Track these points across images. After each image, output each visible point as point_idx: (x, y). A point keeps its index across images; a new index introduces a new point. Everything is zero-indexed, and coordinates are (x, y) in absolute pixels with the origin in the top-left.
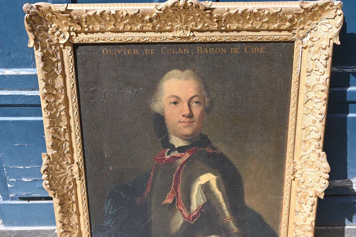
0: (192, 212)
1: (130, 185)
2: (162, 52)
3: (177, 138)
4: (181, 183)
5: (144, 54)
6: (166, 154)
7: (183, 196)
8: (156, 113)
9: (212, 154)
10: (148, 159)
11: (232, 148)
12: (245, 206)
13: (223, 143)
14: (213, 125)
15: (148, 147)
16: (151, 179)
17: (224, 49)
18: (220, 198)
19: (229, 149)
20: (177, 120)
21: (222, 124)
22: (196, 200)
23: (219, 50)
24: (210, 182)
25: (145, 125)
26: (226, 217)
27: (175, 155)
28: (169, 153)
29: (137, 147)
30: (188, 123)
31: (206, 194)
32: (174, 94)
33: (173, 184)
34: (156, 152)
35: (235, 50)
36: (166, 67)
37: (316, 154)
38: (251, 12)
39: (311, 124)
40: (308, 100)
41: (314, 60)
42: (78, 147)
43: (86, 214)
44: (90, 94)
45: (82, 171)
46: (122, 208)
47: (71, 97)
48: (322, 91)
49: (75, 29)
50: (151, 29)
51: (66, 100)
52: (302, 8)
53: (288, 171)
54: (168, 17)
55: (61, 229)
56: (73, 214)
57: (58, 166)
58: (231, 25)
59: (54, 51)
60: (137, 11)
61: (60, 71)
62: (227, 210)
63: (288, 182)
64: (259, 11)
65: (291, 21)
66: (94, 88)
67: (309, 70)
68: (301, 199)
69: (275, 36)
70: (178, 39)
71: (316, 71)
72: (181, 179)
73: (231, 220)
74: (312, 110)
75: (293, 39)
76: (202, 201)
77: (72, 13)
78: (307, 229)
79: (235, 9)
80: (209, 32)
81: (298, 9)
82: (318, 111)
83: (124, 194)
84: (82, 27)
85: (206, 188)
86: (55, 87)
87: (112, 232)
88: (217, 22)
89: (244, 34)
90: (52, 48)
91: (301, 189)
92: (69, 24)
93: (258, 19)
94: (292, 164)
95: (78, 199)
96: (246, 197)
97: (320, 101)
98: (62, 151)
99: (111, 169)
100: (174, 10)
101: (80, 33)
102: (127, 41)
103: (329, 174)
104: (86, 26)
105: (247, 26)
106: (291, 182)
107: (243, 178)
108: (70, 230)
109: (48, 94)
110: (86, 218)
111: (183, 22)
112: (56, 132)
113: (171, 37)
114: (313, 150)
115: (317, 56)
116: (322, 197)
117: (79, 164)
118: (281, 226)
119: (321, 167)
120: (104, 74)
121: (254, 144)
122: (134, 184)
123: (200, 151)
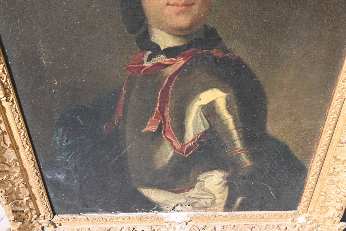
0: (187, 142)
1: (90, 106)
3: (164, 34)
4: (171, 103)
6: (145, 59)
7: (173, 121)
9: (221, 59)
10: (116, 68)
11: (257, 50)
12: (266, 134)
13: (242, 41)
14: (227, 9)
15: (114, 48)
16: (123, 99)
18: (229, 124)
19: (252, 52)
20: (164, 1)
21: (244, 8)
22: (194, 127)
24: (217, 102)
25: (107, 11)
26: (236, 148)
27: (160, 61)
28: (150, 59)
29: (95, 49)
30: (183, 7)
31: (208, 118)
33: (158, 105)
34: (128, 57)
43: (28, 148)
45: (8, 87)
46: (81, 138)
53: (342, 86)
56: (6, 149)
62: (239, 139)
63: (338, 101)
72: (170, 96)
73: (243, 152)
76: (203, 127)
83: (82, 119)
85: (209, 110)
87: (70, 168)
95: (11, 128)
96: (269, 122)
99: (56, 84)
106: (342, 102)
107: (268, 95)
108: (7, 168)
110: (29, 152)
118: (314, 159)
121: (295, 43)
122: (96, 106)
123: (203, 54)
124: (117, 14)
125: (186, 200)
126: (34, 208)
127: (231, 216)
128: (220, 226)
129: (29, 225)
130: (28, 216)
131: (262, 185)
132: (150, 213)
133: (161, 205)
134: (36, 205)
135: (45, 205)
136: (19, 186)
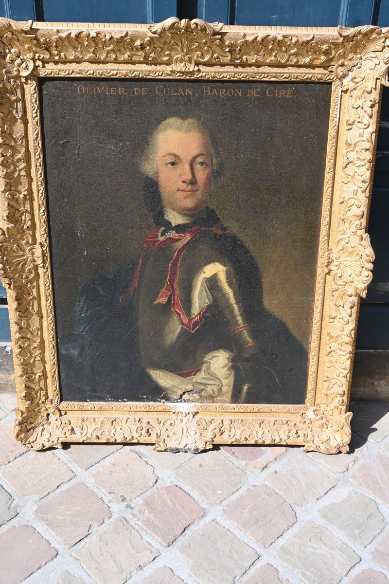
0: (193, 316)
1: (111, 276)
2: (157, 93)
3: (175, 213)
4: (179, 275)
5: (133, 94)
6: (159, 234)
7: (181, 293)
8: (146, 177)
9: (220, 236)
10: (136, 241)
11: (248, 229)
12: (264, 309)
13: (236, 221)
14: (223, 195)
15: (135, 224)
16: (139, 269)
17: (239, 91)
18: (230, 298)
19: (244, 230)
20: (175, 187)
21: (236, 195)
22: (199, 300)
23: (233, 92)
24: (218, 275)
25: (133, 194)
26: (238, 324)
27: (171, 236)
28: (163, 234)
29: (121, 224)
30: (190, 192)
31: (212, 291)
32: (172, 152)
33: (168, 276)
35: (254, 93)
36: (161, 114)
37: (357, 237)
38: (275, 40)
39: (352, 196)
40: (348, 163)
41: (357, 108)
42: (42, 221)
43: (51, 316)
44: (60, 149)
45: (47, 255)
46: (99, 309)
47: (34, 151)
48: (367, 150)
49: (42, 56)
50: (142, 59)
51: (28, 154)
52: (341, 35)
53: (321, 261)
54: (165, 43)
55: (18, 334)
56: (33, 315)
57: (15, 245)
58: (248, 57)
59: (13, 86)
60: (125, 33)
61: (21, 114)
62: (240, 314)
63: (321, 276)
64: (285, 39)
65: (327, 53)
66: (65, 140)
67: (351, 122)
68: (337, 299)
69: (306, 74)
70: (179, 74)
71: (359, 122)
72: (178, 269)
73: (245, 329)
74: (353, 177)
75: (330, 79)
76: (207, 301)
77: (39, 33)
78: (344, 341)
79: (254, 34)
80: (219, 67)
81: (335, 37)
82: (360, 178)
83: (102, 289)
84: (51, 54)
85: (212, 283)
86: (13, 136)
87: (85, 342)
88: (230, 51)
89: (266, 71)
90: (10, 82)
91: (338, 286)
92: (34, 49)
93: (284, 49)
94: (327, 251)
95: (41, 294)
97: (363, 164)
98: (20, 225)
99: (85, 254)
100: (173, 33)
101: (48, 62)
102: (110, 76)
103: (373, 263)
104: (56, 53)
105: (270, 59)
106: (324, 277)
107: (262, 270)
108: (29, 336)
109: (5, 145)
110: (51, 321)
111: (185, 50)
112: (14, 198)
113: (169, 72)
114: (353, 231)
115: (360, 103)
116: (364, 295)
117: (43, 245)
118: (311, 339)
119: (364, 254)
120: (79, 121)
121: (277, 223)
122: (116, 276)
123: (205, 231)
124: (140, 196)
125: (193, 386)
126: (44, 388)
127: (238, 408)
128: (228, 420)
129: (36, 408)
130: (37, 396)
131: (266, 369)
132: (157, 403)
133: (169, 392)
134: (47, 386)
135: (55, 386)
136: (35, 358)
